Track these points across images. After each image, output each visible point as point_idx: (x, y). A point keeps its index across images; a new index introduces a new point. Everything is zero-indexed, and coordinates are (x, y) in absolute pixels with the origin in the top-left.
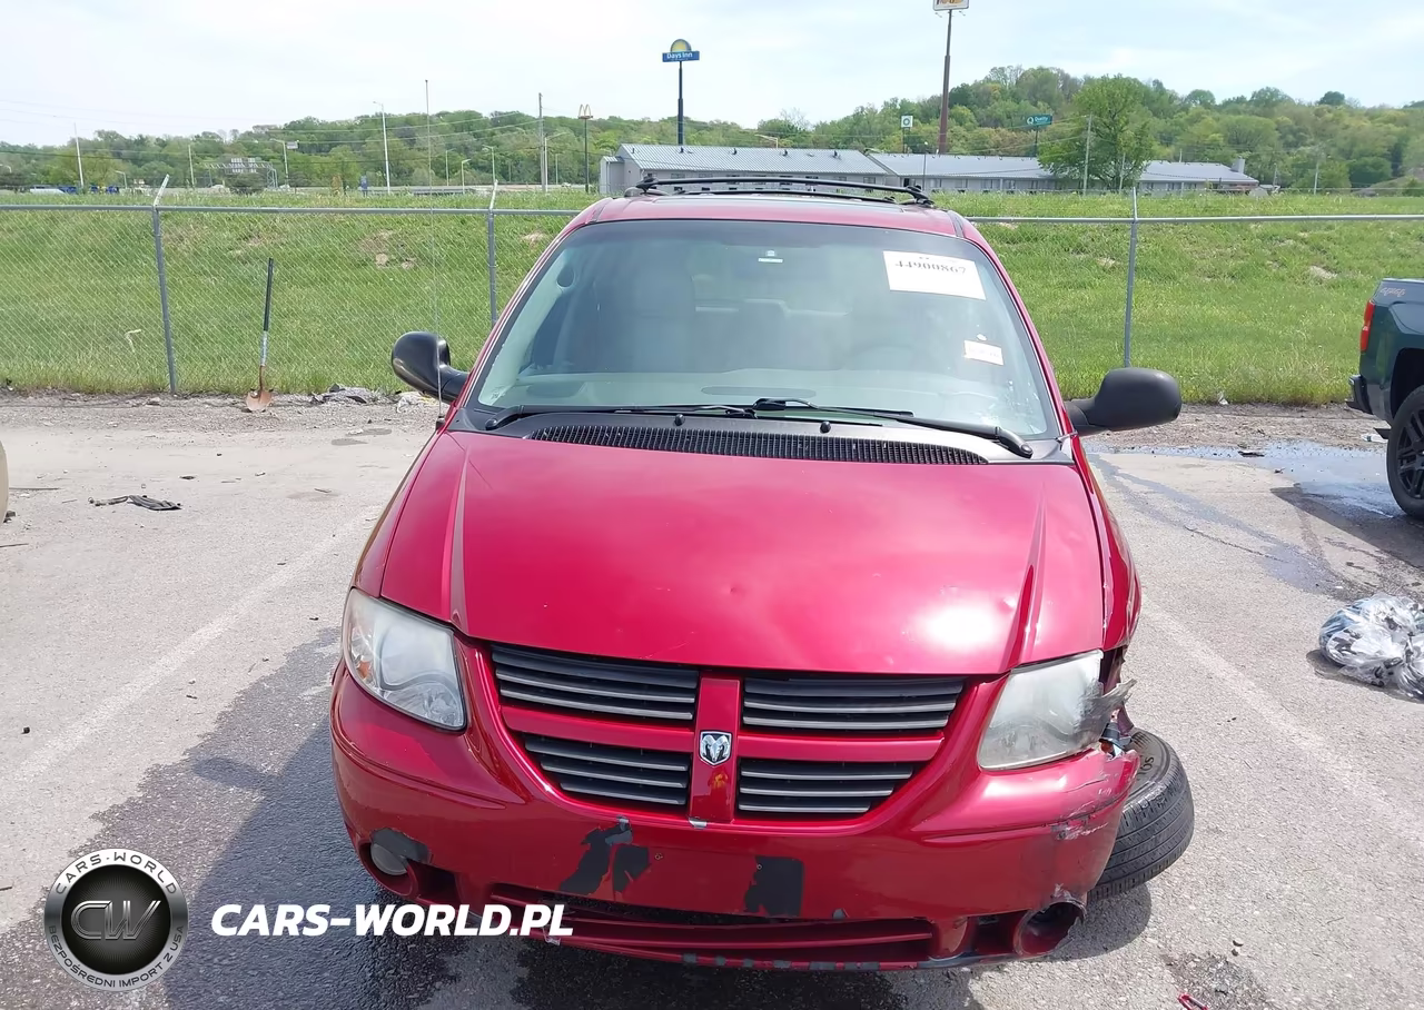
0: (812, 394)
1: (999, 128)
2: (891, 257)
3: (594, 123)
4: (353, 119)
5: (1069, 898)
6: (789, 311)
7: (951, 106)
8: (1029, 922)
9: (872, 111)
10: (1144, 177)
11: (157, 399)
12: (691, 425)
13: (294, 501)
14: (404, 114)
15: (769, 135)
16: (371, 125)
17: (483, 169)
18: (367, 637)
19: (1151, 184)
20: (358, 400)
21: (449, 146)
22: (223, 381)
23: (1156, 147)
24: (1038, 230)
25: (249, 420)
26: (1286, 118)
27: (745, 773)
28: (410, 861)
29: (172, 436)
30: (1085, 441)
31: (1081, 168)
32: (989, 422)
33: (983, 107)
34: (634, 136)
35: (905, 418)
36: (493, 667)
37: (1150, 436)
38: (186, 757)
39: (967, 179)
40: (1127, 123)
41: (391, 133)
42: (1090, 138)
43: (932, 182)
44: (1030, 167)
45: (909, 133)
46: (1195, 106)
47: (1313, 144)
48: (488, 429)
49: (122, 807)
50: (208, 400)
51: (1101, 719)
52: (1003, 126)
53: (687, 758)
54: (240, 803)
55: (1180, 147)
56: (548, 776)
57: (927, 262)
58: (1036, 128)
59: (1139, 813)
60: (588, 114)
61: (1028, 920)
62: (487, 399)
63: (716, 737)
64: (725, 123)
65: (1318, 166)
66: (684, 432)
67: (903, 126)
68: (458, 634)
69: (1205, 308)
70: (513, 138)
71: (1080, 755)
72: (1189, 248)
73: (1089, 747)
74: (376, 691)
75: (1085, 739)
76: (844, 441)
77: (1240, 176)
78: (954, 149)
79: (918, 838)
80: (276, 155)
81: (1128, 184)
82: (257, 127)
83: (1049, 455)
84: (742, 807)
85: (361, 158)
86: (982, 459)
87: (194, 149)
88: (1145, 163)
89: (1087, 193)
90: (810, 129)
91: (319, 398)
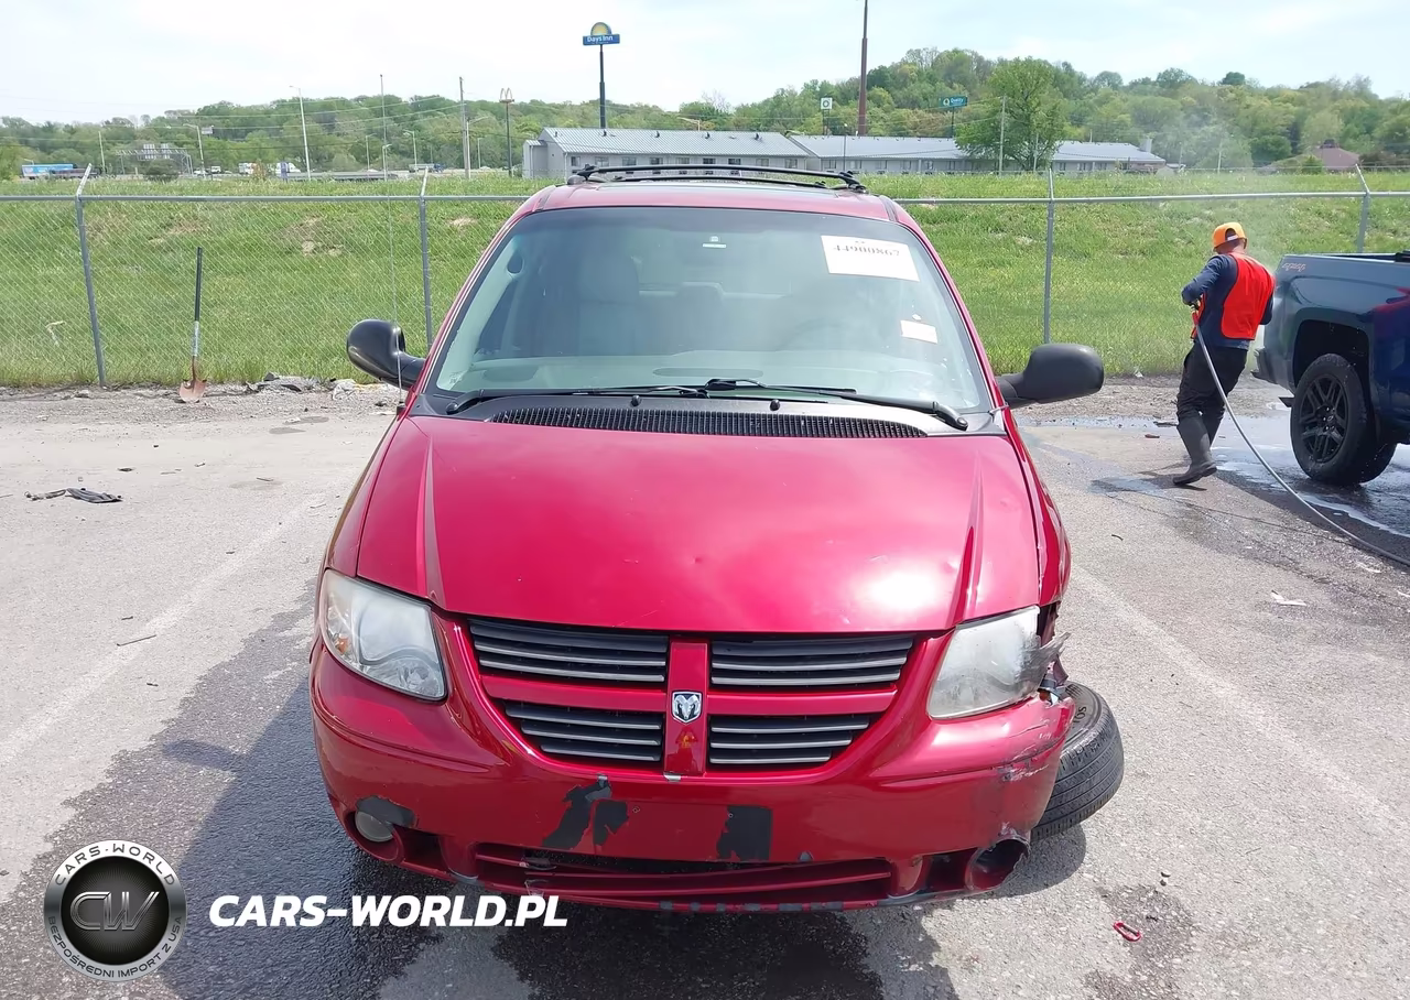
0: (760, 374)
1: (917, 109)
2: (829, 242)
3: (515, 106)
4: (269, 103)
5: (1015, 836)
6: (725, 294)
7: (869, 88)
8: (978, 861)
9: (792, 94)
10: (1056, 157)
11: (86, 392)
12: (647, 405)
13: (236, 491)
14: (322, 98)
15: (691, 118)
16: (287, 110)
17: (403, 153)
18: (344, 616)
19: (1063, 164)
20: (294, 388)
21: (370, 131)
22: (154, 373)
23: (1067, 128)
24: (956, 210)
25: (184, 411)
26: (1190, 99)
27: (715, 729)
28: (395, 825)
29: (105, 428)
30: (1016, 413)
31: (997, 149)
32: (926, 397)
33: (901, 89)
34: (556, 119)
35: (848, 395)
36: (471, 639)
37: (1070, 409)
38: (153, 743)
39: (887, 160)
40: (1039, 104)
41: (308, 118)
42: (1004, 119)
43: (853, 163)
44: (947, 148)
45: (828, 115)
46: (1104, 88)
47: (1216, 123)
48: (449, 413)
49: (93, 793)
50: (141, 392)
51: (1040, 670)
52: (920, 107)
53: (660, 717)
54: (212, 783)
55: (1091, 127)
56: (530, 740)
57: (862, 246)
58: (953, 109)
59: (1074, 759)
60: (509, 98)
61: (977, 857)
62: (445, 383)
63: (688, 696)
64: (646, 106)
65: (1221, 145)
66: (641, 412)
67: (822, 108)
68: (434, 608)
69: (1118, 284)
70: (435, 123)
71: (1021, 703)
72: (1102, 226)
73: (1028, 696)
74: (356, 666)
75: (1025, 689)
76: (793, 417)
77: (1148, 156)
78: (873, 130)
79: (875, 785)
80: (189, 140)
81: (1042, 163)
82: (170, 112)
83: (984, 427)
84: (713, 761)
85: (279, 144)
86: (921, 432)
87: (104, 135)
88: (1057, 143)
89: (1003, 174)
90: (731, 111)
91: (254, 387)
